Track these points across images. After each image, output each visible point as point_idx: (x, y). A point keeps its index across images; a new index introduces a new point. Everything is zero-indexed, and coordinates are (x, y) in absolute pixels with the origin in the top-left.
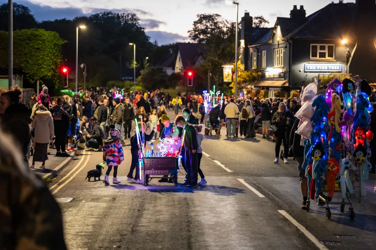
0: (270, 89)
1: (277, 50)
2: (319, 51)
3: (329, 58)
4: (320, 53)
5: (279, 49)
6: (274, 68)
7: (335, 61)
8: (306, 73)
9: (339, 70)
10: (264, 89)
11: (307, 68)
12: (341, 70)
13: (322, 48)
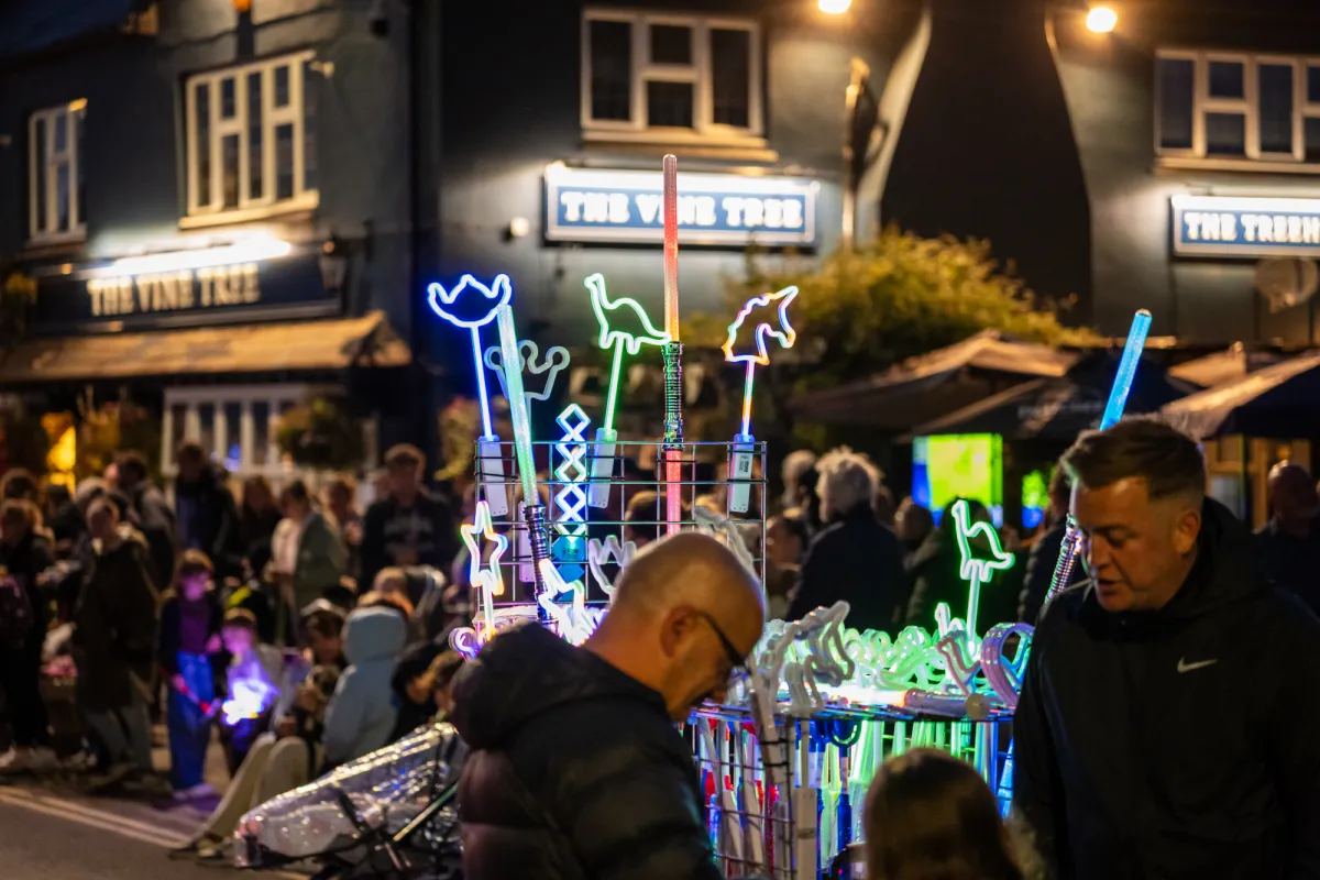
0: (173, 396)
1: (214, 81)
2: (646, 72)
3: (724, 134)
4: (654, 88)
5: (241, 75)
6: (185, 230)
7: (770, 156)
8: (550, 256)
9: (801, 230)
10: (114, 398)
11: (562, 210)
12: (818, 235)
13: (672, 46)
